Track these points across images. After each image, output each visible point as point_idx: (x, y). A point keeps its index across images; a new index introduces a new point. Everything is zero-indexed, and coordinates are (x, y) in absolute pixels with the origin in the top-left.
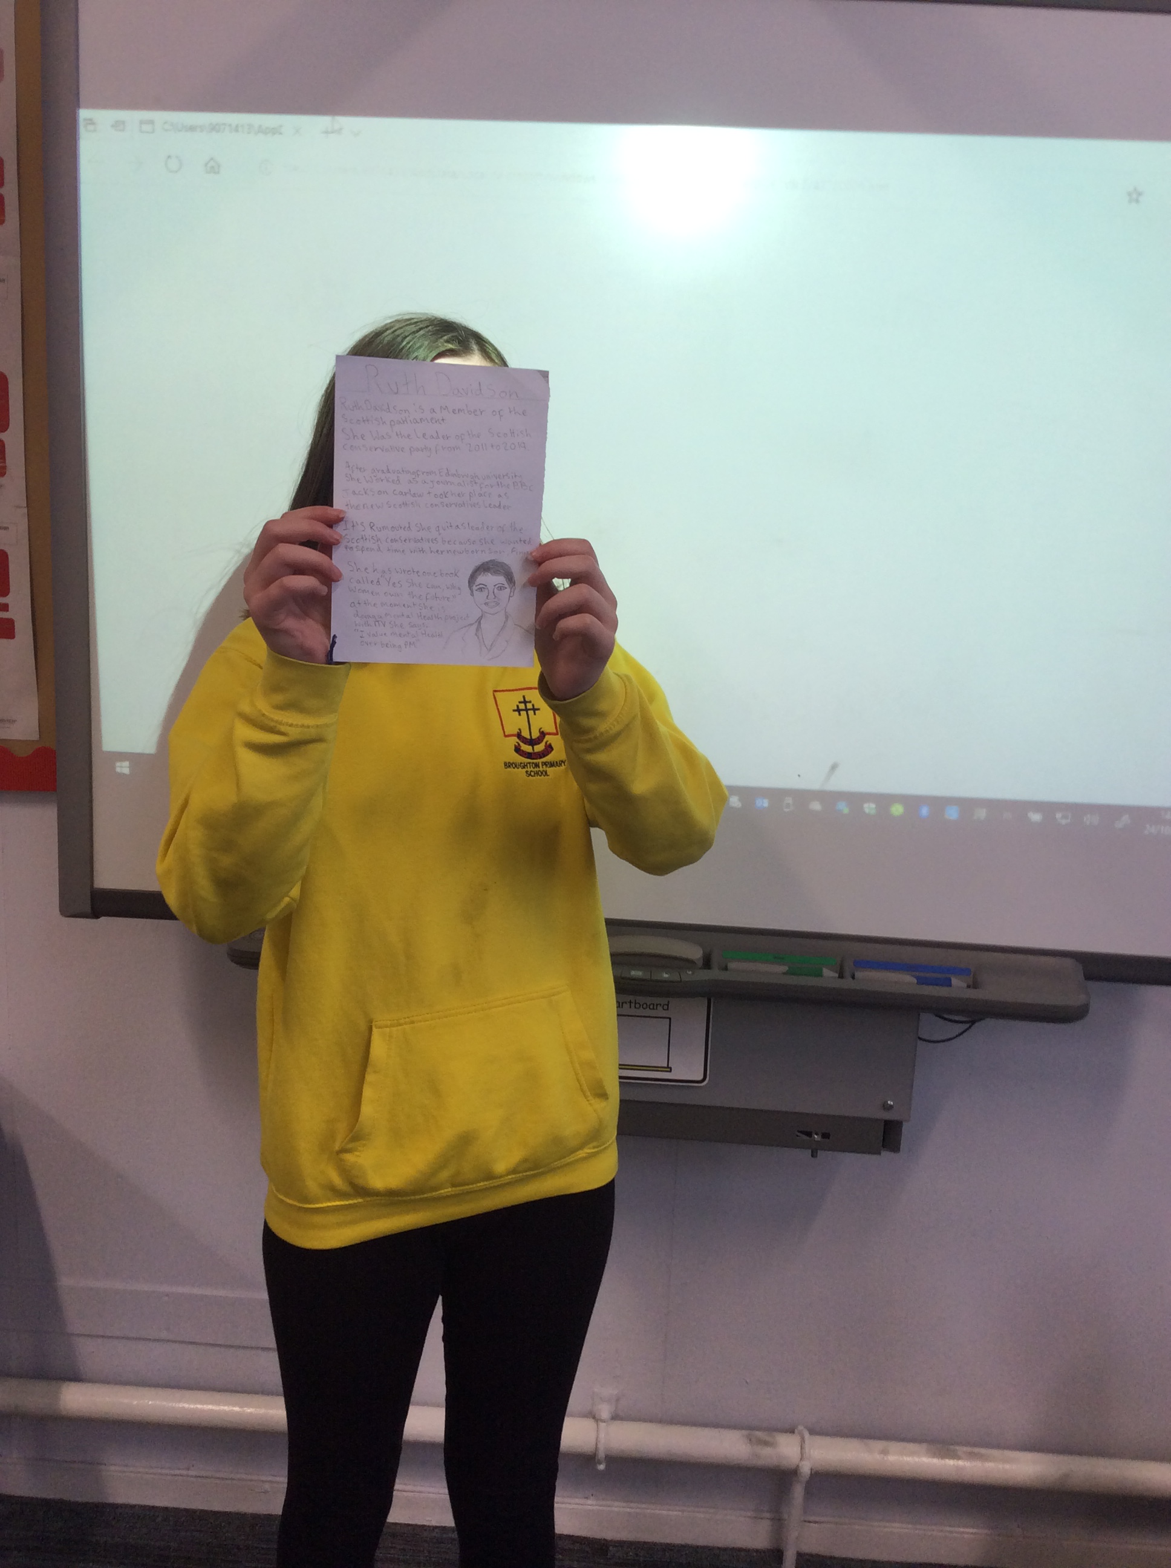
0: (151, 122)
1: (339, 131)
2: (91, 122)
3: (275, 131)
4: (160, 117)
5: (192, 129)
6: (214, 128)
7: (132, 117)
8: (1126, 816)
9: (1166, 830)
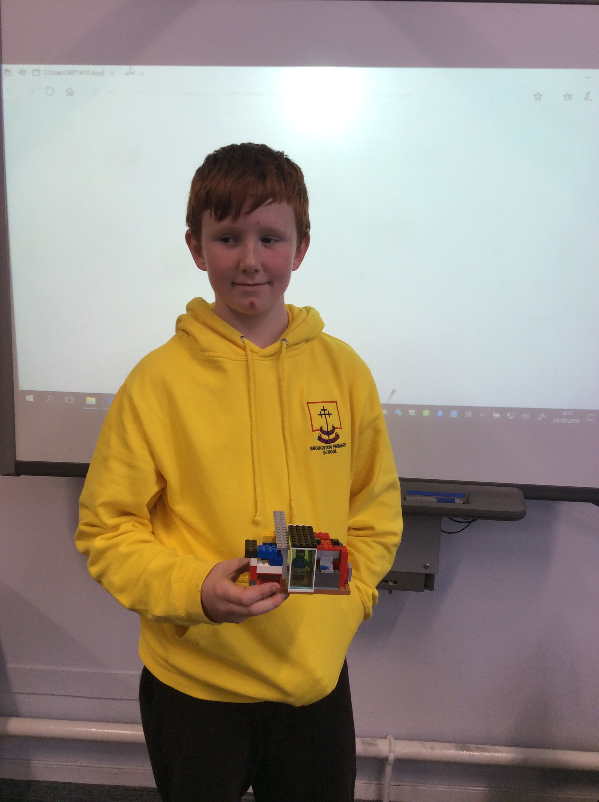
0: (39, 70)
1: (133, 73)
2: (8, 71)
3: (101, 74)
4: (43, 67)
5: (59, 73)
6: (70, 73)
7: (29, 68)
8: (543, 414)
9: (564, 421)
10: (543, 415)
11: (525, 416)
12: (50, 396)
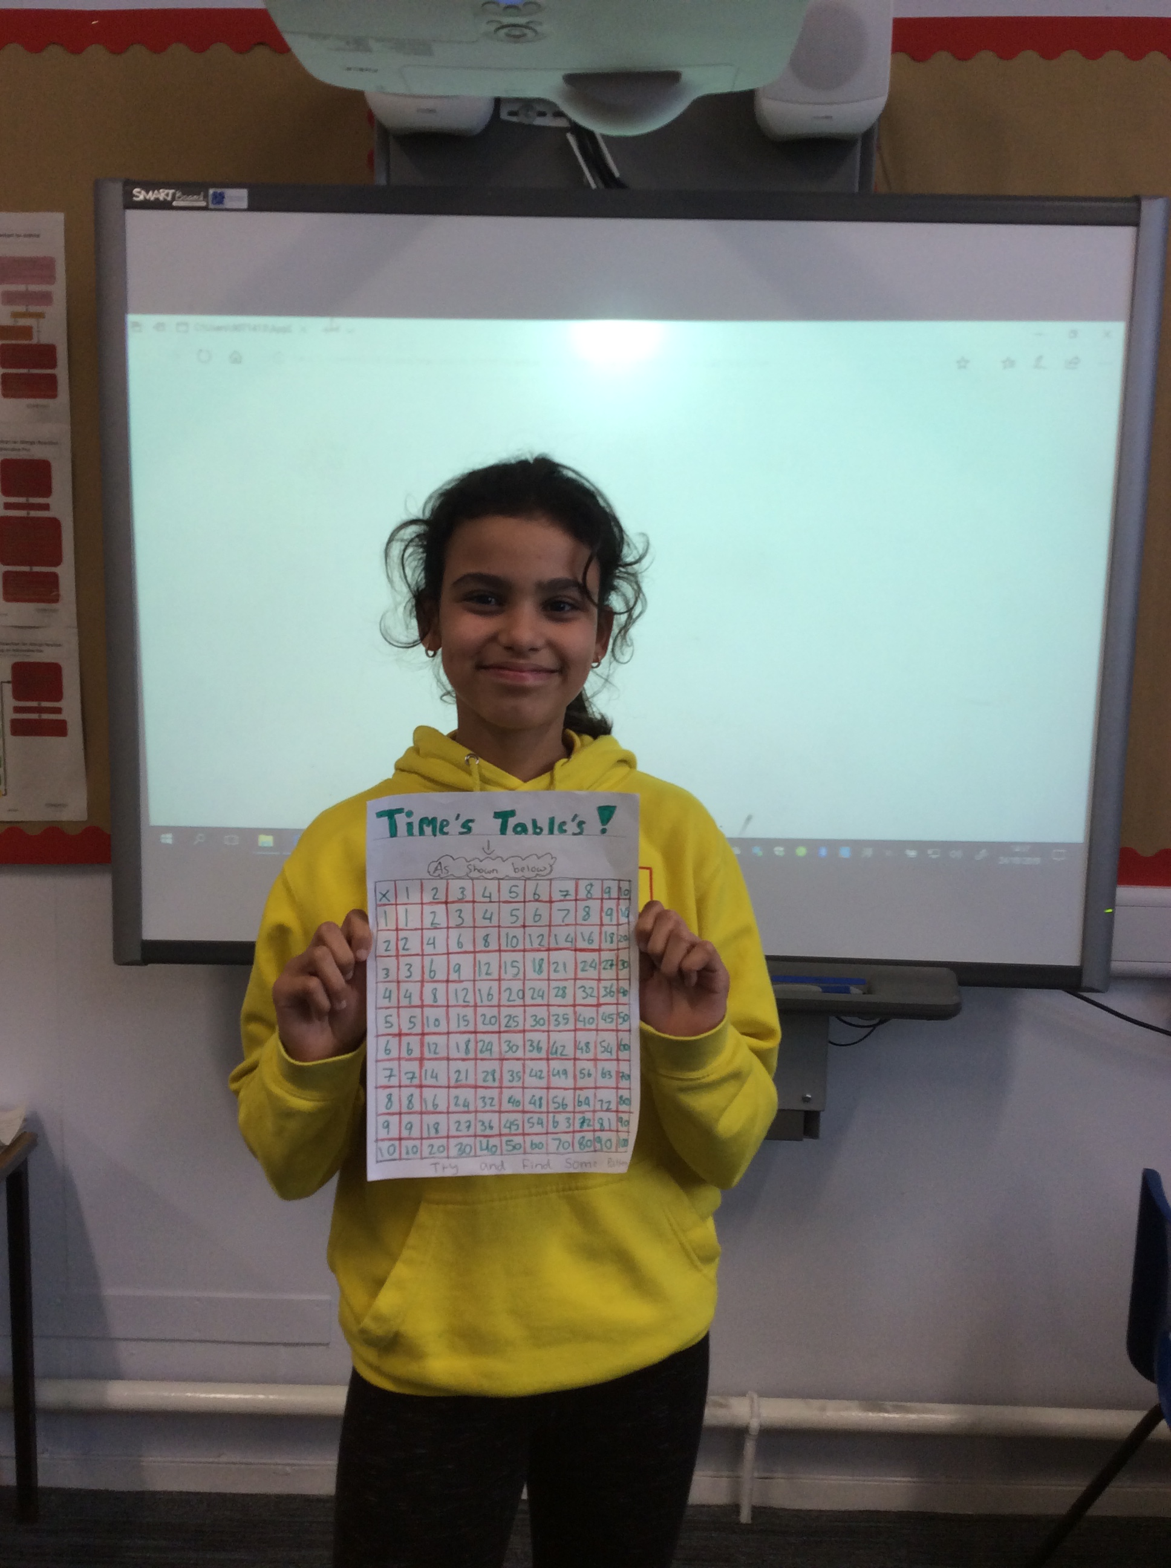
0: (186, 324)
1: (337, 329)
2: (136, 324)
3: (285, 330)
4: (193, 320)
5: (219, 329)
6: (236, 328)
7: (171, 320)
8: (984, 851)
9: (1017, 860)
10: (983, 853)
11: (957, 854)
12: (200, 835)
